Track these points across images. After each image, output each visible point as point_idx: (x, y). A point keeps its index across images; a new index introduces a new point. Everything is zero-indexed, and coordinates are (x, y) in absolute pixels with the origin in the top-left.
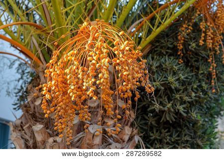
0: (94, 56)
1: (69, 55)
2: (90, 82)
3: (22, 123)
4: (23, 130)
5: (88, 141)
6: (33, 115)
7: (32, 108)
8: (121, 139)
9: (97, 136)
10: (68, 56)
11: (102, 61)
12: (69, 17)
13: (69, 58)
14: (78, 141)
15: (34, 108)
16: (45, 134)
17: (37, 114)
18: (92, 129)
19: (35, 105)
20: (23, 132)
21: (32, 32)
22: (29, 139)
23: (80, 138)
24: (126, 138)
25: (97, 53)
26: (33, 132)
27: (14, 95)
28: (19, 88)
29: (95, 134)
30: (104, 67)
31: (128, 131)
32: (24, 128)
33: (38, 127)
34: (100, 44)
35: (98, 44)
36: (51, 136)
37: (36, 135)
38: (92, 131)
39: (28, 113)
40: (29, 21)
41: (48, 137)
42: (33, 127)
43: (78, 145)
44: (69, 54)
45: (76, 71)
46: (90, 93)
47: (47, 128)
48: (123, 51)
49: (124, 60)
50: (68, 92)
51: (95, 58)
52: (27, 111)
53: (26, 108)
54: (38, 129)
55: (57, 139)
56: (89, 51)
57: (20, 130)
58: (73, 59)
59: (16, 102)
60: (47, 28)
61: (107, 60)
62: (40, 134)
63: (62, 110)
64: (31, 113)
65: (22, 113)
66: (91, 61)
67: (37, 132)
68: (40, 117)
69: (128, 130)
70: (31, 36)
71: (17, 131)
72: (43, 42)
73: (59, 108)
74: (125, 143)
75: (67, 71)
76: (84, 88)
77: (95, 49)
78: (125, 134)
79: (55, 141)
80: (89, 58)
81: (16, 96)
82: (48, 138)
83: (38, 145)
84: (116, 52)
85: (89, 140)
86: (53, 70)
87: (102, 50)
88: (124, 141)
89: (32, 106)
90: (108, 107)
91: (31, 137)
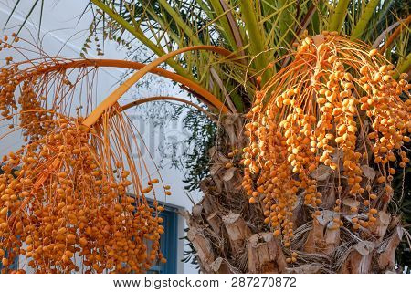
0: (329, 95)
1: (284, 97)
2: (324, 140)
3: (203, 211)
4: (207, 222)
5: (316, 239)
6: (221, 198)
7: (219, 186)
8: (373, 234)
9: (331, 230)
10: (283, 99)
11: (343, 103)
12: (272, 32)
13: (284, 102)
14: (300, 238)
15: (223, 186)
16: (244, 228)
17: (228, 196)
18: (322, 218)
19: (223, 182)
20: (207, 226)
21: (211, 60)
22: (218, 238)
23: (303, 234)
24: (382, 231)
25: (333, 89)
26: (223, 227)
27: (185, 165)
28: (192, 153)
29: (328, 226)
30: (348, 113)
31: (384, 219)
32: (209, 219)
33: (232, 217)
34: (336, 74)
35: (334, 74)
36: (253, 232)
37: (229, 230)
38: (323, 222)
39: (212, 194)
40: (203, 42)
41: (248, 234)
42: (223, 217)
43: (299, 245)
44: (283, 95)
45: (299, 122)
46: (324, 159)
47: (246, 219)
48: (376, 84)
49: (379, 98)
50: (289, 159)
51: (329, 98)
52: (211, 192)
53: (209, 186)
54: (232, 221)
55: (265, 237)
56: (319, 87)
57: (201, 223)
58: (292, 102)
59: (187, 176)
60: (235, 52)
61: (351, 101)
62: (236, 229)
63: (275, 190)
64: (217, 194)
65: (203, 195)
66: (322, 105)
67: (230, 225)
68: (233, 200)
69: (384, 217)
70: (210, 67)
71: (197, 225)
72: (230, 76)
73: (270, 186)
74: (381, 239)
75: (283, 123)
76: (312, 150)
77: (328, 83)
78: (379, 225)
79: (260, 240)
80: (319, 100)
81: (188, 167)
82: (249, 236)
83: (232, 247)
84: (365, 86)
85: (319, 237)
86: (259, 124)
87: (342, 83)
88: (378, 238)
89: (218, 183)
90: (355, 181)
91: (220, 234)
